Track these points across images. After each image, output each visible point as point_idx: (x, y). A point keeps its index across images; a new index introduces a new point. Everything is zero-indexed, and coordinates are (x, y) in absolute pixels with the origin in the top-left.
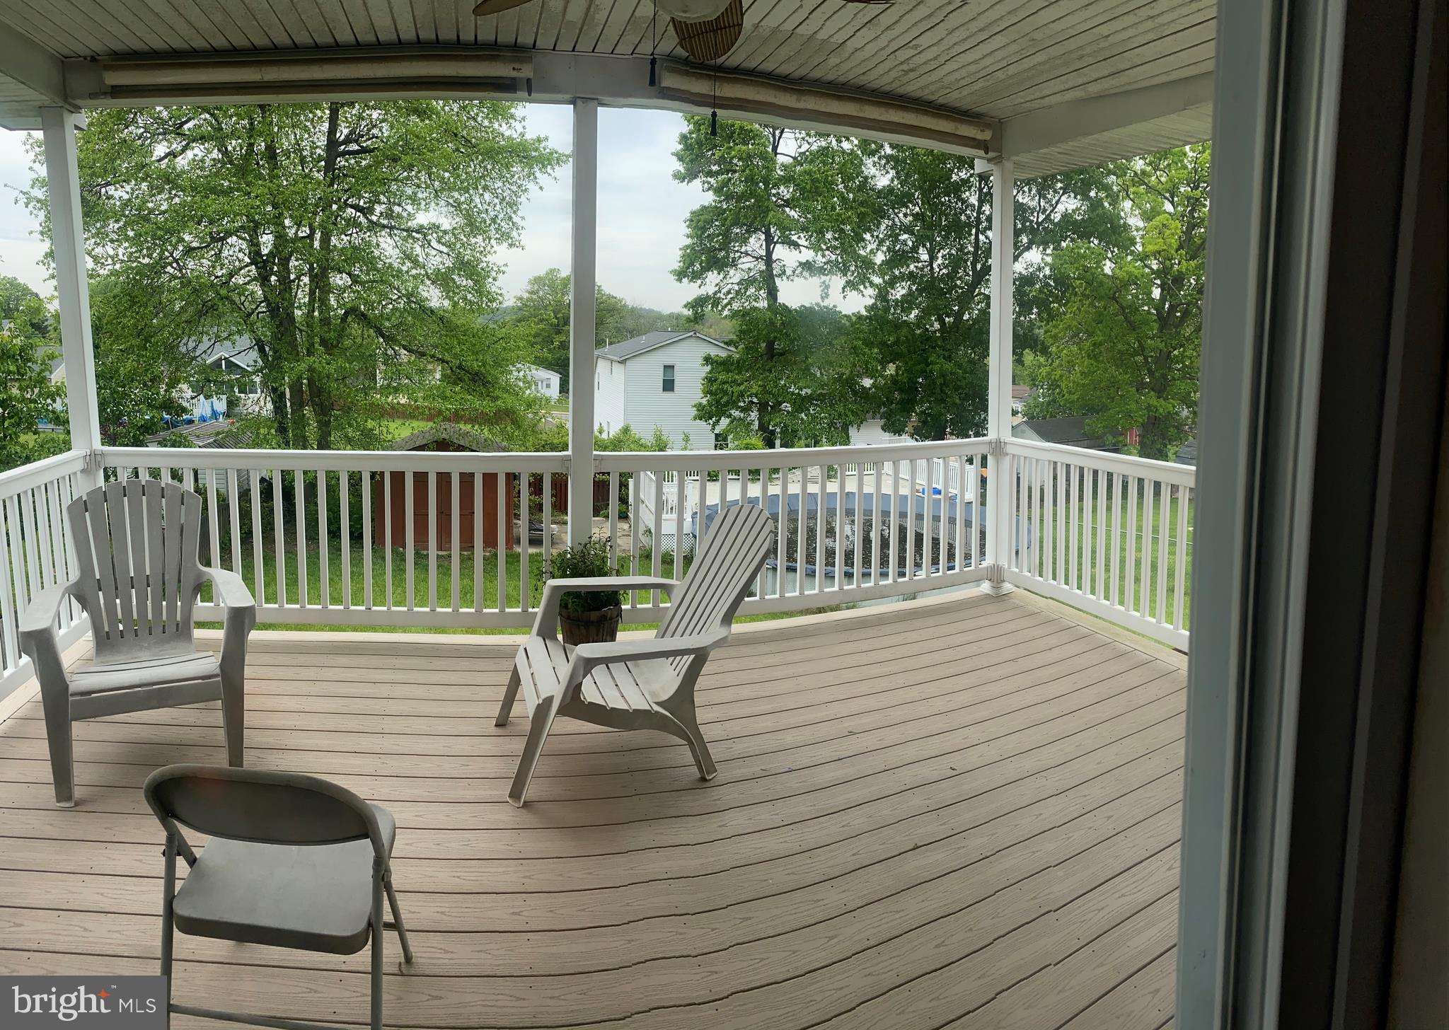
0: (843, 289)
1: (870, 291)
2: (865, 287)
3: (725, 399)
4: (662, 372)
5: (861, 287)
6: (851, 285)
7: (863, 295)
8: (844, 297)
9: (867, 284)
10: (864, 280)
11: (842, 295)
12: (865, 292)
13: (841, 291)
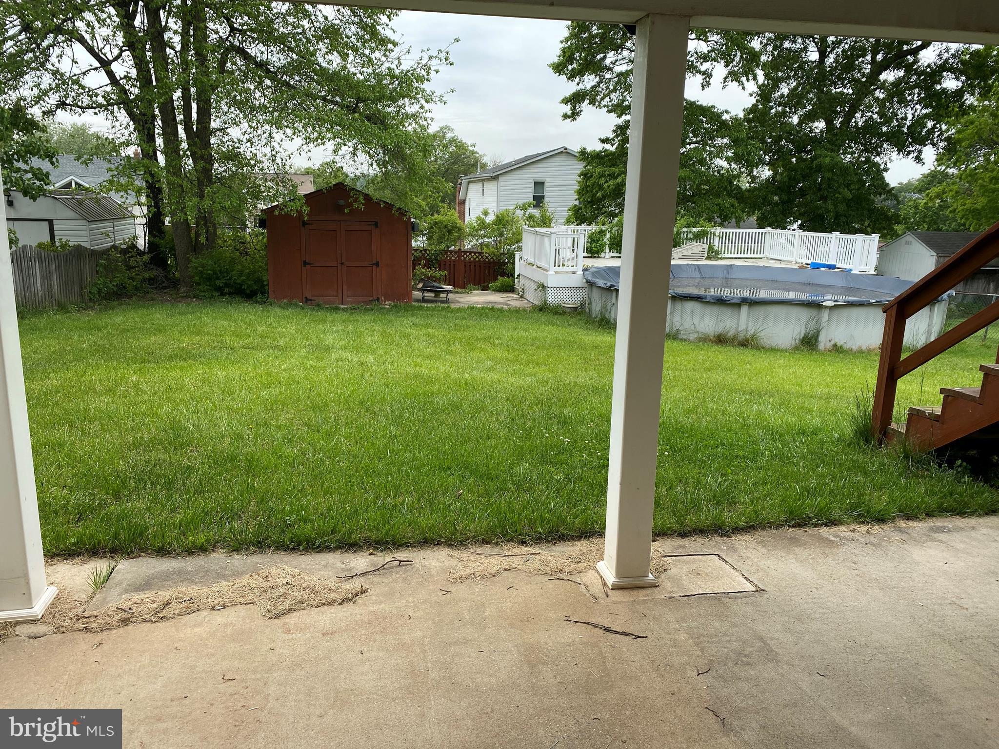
0: (725, 78)
1: (751, 87)
2: (748, 80)
3: (599, 194)
4: (532, 188)
5: (744, 79)
6: (734, 76)
7: (743, 88)
8: (724, 87)
9: (751, 77)
10: (749, 72)
11: (723, 85)
12: (746, 84)
13: (722, 80)
